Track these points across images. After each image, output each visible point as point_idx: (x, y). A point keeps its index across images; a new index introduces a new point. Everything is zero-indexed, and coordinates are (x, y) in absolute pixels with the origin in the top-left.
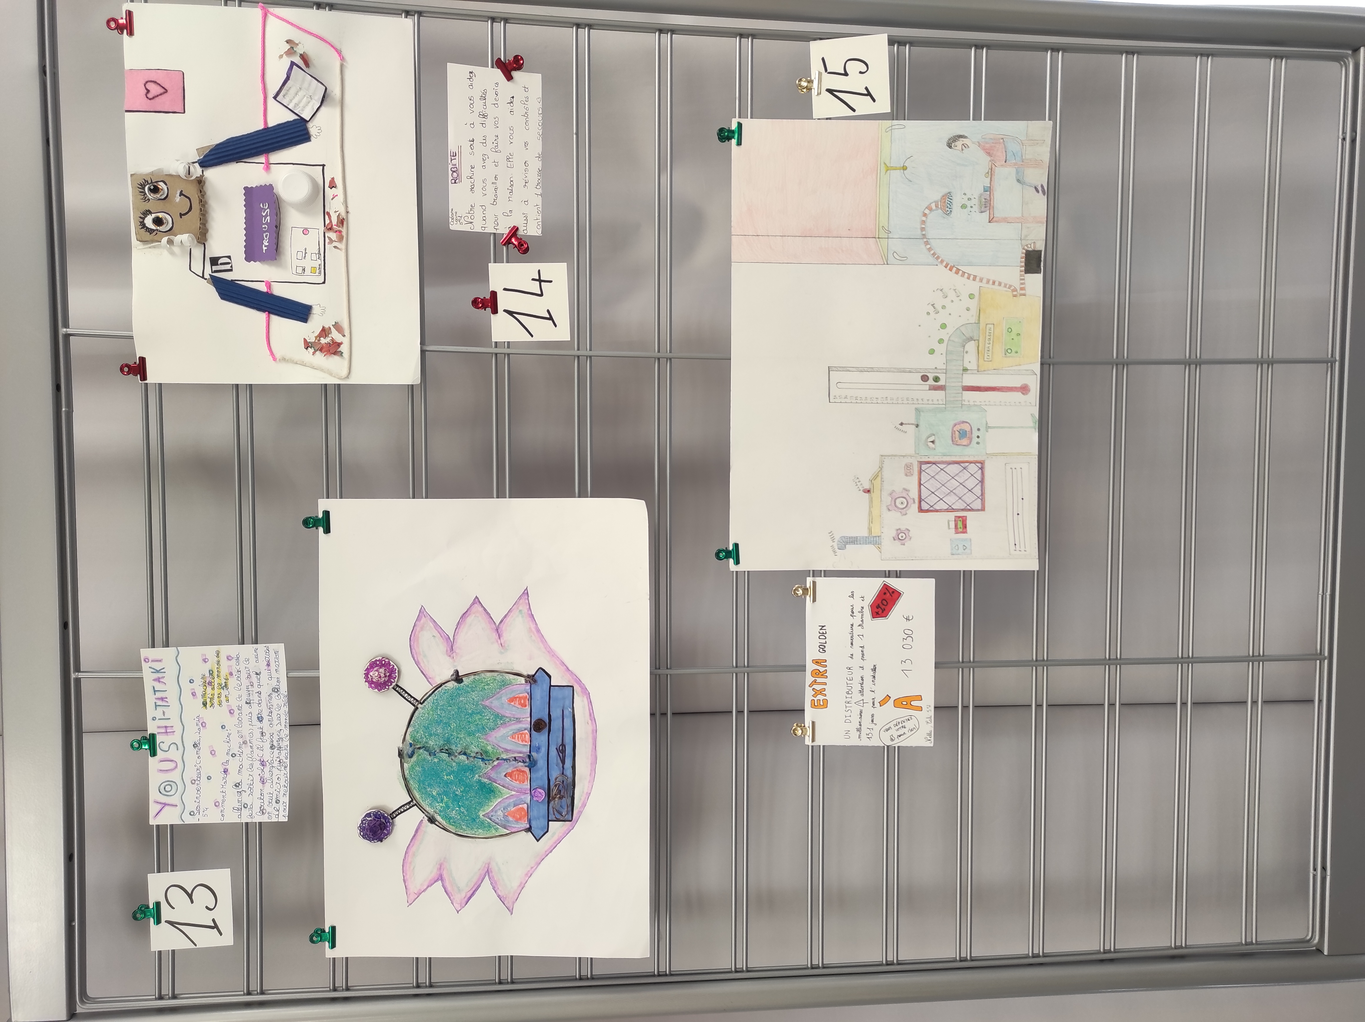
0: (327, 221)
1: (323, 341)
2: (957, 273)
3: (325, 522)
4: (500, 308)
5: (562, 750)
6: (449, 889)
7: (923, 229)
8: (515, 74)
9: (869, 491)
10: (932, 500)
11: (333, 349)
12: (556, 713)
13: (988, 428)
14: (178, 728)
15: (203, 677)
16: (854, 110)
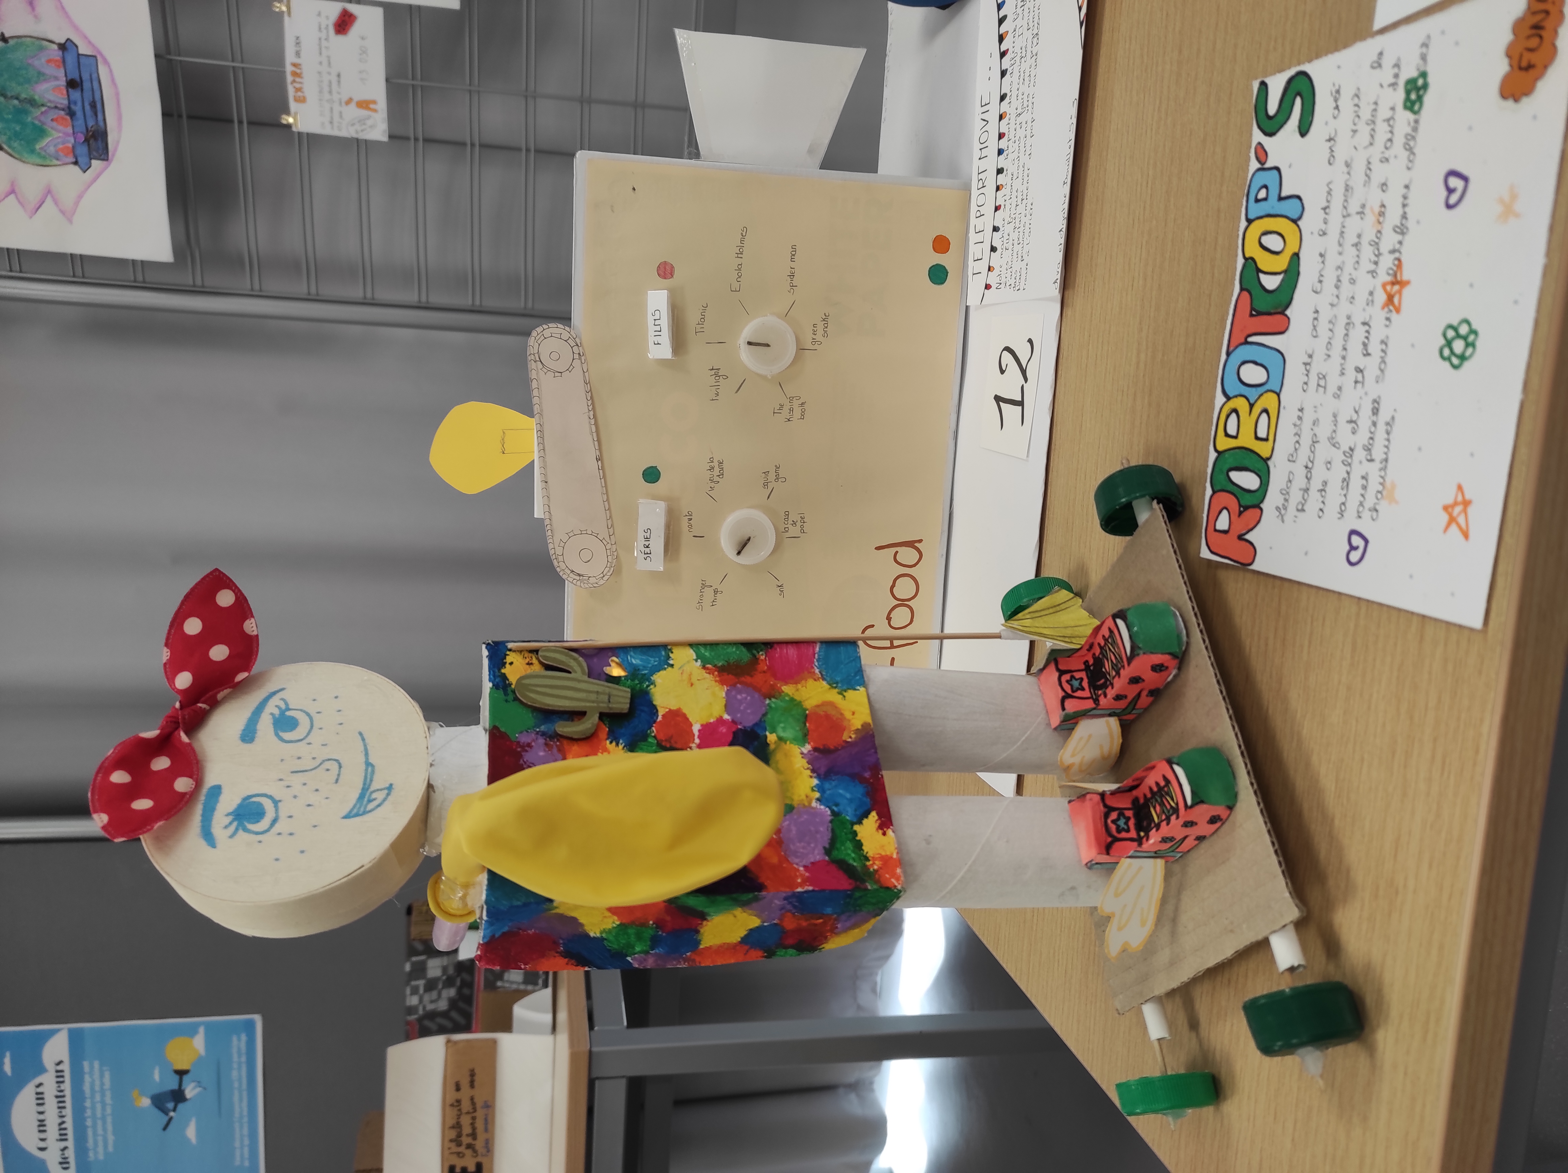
6: (21, 200)
12: (85, 77)
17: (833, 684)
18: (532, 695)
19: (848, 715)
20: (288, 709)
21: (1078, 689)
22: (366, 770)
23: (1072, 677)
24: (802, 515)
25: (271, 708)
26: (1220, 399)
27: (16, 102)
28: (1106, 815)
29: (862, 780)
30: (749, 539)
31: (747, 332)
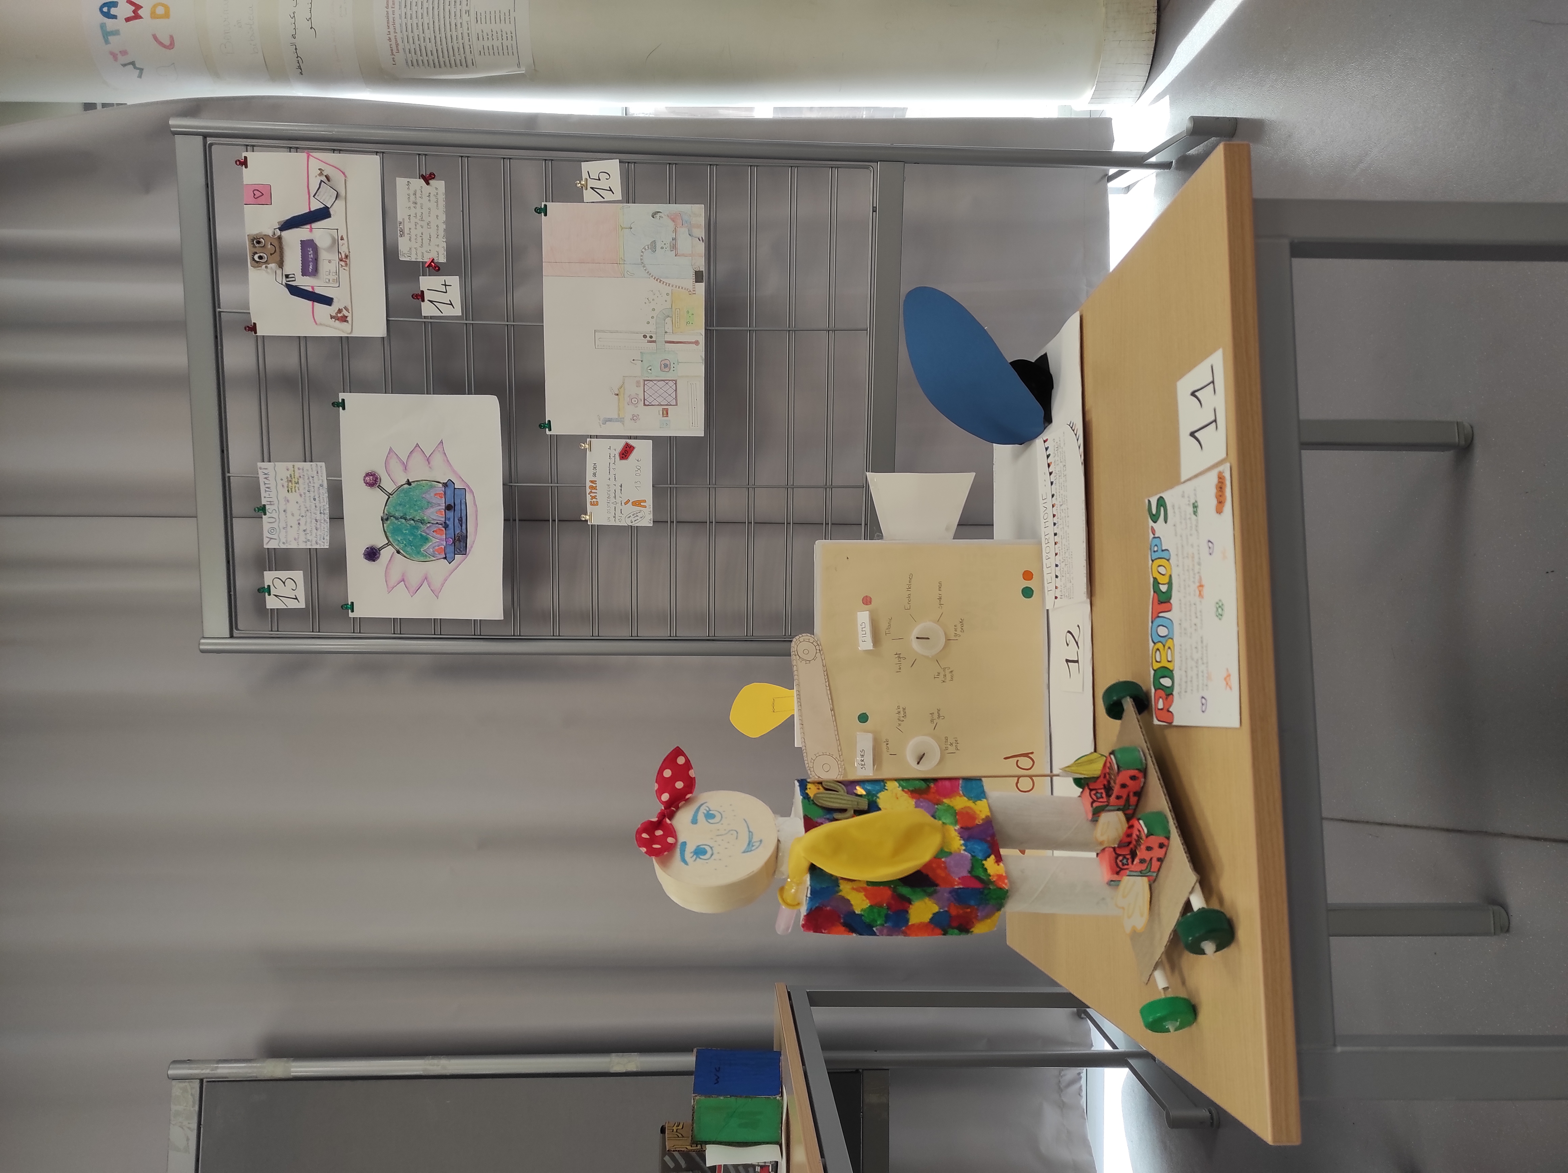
0: (340, 256)
1: (339, 315)
2: (660, 282)
3: (343, 404)
4: (426, 299)
5: (460, 520)
6: (407, 585)
7: (641, 259)
8: (431, 182)
9: (617, 395)
10: (650, 400)
11: (344, 319)
12: (457, 502)
13: (678, 363)
14: (276, 502)
15: (287, 478)
16: (604, 198)
17: (969, 798)
18: (820, 801)
19: (978, 812)
20: (710, 810)
21: (1100, 798)
22: (749, 834)
23: (1097, 792)
24: (956, 739)
25: (703, 810)
26: (1152, 644)
27: (412, 522)
28: (1117, 858)
29: (986, 841)
30: (924, 754)
31: (916, 631)
